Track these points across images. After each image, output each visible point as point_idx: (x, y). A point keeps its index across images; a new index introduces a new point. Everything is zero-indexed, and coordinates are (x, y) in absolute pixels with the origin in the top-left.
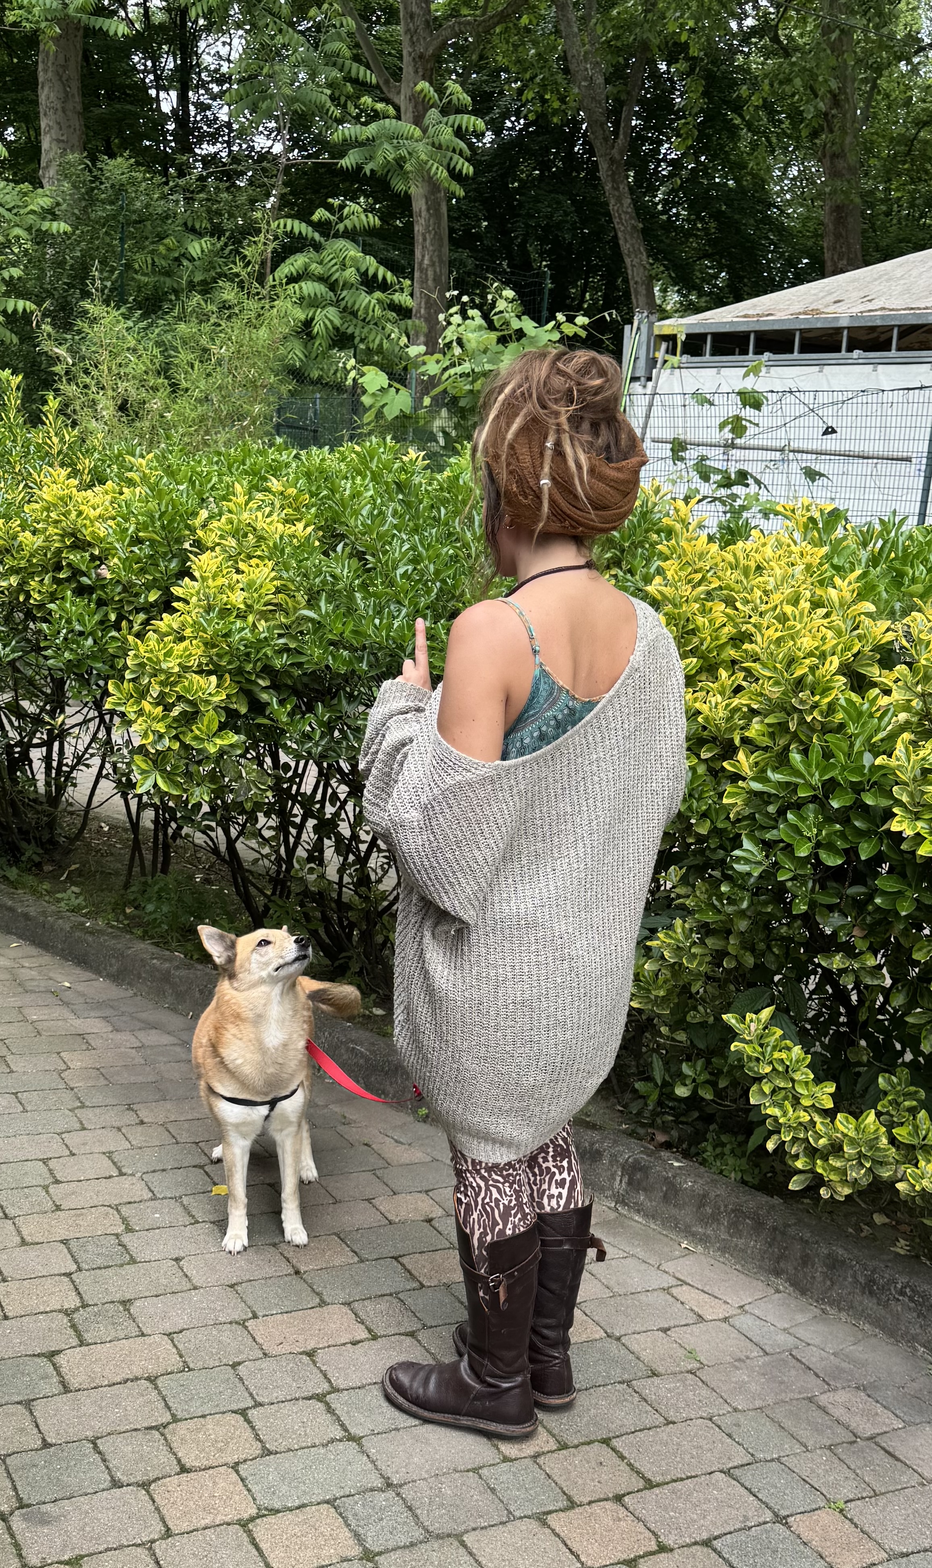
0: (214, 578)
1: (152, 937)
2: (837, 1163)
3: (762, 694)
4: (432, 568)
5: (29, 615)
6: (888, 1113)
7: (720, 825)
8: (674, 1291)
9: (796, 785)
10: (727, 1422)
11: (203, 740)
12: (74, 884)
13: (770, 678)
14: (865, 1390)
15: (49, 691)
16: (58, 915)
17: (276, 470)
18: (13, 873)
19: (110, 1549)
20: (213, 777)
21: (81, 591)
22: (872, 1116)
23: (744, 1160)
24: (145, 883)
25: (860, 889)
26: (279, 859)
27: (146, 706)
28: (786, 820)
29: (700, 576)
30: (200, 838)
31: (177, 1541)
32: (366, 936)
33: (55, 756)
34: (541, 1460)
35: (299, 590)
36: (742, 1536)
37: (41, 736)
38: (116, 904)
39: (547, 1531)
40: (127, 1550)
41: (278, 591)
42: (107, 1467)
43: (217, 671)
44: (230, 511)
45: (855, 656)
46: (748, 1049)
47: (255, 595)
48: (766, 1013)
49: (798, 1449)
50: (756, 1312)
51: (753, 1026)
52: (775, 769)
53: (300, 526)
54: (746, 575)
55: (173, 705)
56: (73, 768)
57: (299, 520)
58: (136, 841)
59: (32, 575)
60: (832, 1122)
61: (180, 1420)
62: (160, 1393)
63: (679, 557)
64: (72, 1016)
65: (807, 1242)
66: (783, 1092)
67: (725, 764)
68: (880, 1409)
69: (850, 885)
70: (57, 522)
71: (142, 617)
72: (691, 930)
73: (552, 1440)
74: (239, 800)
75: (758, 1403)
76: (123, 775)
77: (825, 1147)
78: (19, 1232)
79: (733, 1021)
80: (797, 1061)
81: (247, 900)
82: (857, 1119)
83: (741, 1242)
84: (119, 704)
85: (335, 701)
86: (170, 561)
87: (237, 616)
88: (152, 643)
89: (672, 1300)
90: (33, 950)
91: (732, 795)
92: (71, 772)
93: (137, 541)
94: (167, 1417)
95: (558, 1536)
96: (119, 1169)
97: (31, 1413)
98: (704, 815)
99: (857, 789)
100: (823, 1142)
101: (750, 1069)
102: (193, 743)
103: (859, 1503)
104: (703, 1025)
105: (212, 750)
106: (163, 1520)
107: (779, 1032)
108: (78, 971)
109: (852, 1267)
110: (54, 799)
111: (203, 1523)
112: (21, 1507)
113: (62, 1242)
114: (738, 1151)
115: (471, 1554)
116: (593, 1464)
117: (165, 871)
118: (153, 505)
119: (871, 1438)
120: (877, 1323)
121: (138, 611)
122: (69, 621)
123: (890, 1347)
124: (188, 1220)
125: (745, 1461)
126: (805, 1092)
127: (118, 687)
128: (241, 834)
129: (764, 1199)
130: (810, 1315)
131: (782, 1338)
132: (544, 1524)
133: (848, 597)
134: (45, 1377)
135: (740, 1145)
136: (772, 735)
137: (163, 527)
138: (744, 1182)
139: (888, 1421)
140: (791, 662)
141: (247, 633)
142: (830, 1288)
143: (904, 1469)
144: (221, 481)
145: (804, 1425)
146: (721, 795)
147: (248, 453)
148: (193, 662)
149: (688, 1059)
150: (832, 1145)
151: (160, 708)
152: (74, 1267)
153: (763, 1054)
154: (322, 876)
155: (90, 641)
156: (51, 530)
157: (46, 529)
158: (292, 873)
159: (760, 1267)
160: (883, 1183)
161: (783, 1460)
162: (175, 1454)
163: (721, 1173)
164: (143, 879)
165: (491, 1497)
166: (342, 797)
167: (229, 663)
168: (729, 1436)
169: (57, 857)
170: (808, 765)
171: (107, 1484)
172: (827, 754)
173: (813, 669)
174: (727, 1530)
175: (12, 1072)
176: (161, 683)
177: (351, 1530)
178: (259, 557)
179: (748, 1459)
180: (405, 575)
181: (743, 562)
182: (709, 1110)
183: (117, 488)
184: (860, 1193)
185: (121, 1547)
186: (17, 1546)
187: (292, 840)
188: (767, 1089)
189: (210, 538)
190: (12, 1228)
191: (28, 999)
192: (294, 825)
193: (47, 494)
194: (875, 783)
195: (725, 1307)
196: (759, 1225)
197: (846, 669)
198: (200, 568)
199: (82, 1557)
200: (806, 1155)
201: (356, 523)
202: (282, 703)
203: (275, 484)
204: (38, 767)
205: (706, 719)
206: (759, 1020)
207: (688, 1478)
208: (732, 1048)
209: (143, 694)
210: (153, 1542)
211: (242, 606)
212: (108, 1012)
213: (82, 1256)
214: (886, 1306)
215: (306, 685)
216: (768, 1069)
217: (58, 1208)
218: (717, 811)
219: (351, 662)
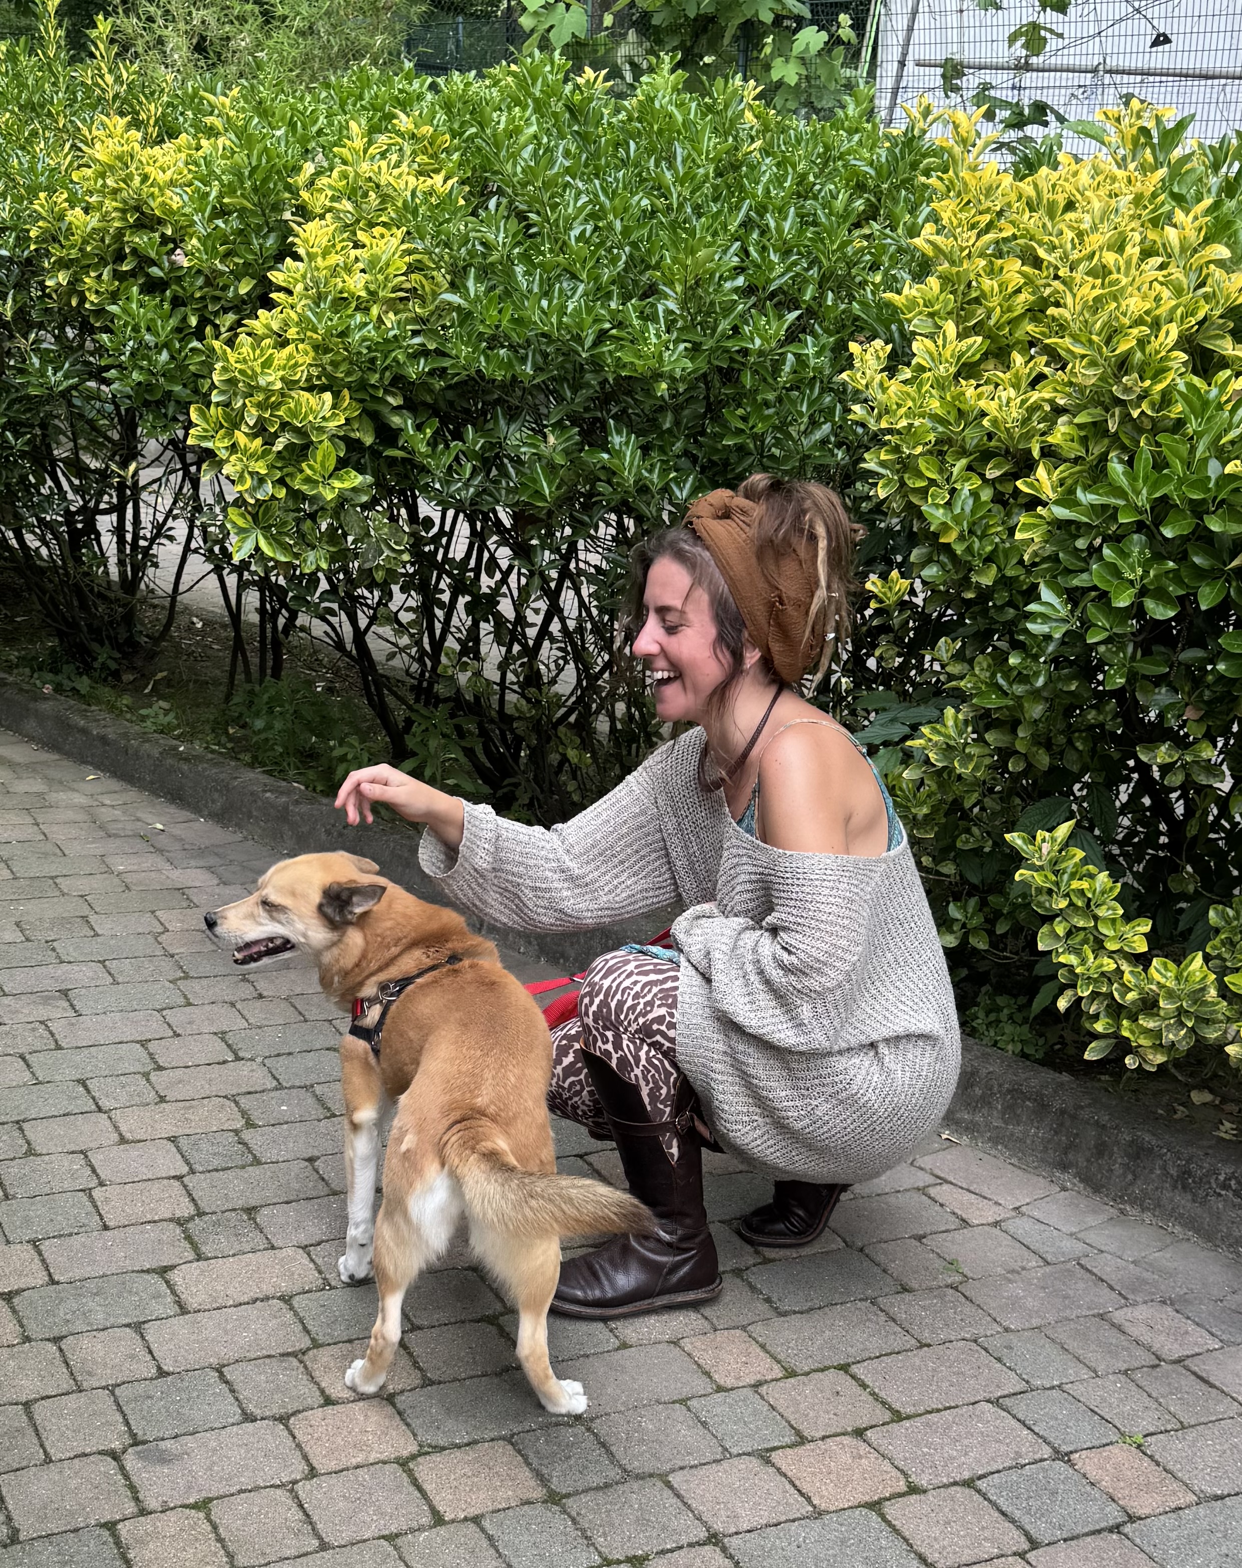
0: (325, 254)
1: (262, 764)
2: (1151, 1024)
3: (1071, 384)
4: (618, 225)
5: (86, 328)
6: (1219, 957)
7: (1010, 573)
8: (932, 1191)
9: (1116, 509)
10: (995, 1343)
11: (316, 482)
12: (162, 697)
13: (1083, 357)
14: (1172, 1304)
15: (116, 437)
16: (144, 737)
17: (405, 104)
18: (84, 684)
19: (244, 1491)
20: (334, 536)
21: (153, 287)
22: (1198, 960)
23: (1026, 1028)
24: (251, 692)
25: (1198, 653)
26: (422, 652)
27: (241, 438)
28: (1101, 558)
29: (987, 218)
30: (319, 628)
31: (325, 1483)
32: (537, 755)
33: (129, 527)
34: (763, 1390)
35: (439, 268)
36: (1014, 1476)
37: (110, 498)
38: (216, 722)
39: (771, 1470)
40: (264, 1492)
41: (412, 268)
42: (237, 1399)
43: (332, 386)
44: (345, 162)
45: (1201, 323)
46: (1039, 879)
47: (380, 277)
48: (1064, 830)
49: (1085, 1374)
50: (1036, 1214)
51: (1046, 848)
52: (1086, 488)
53: (438, 179)
54: (1051, 215)
55: (276, 436)
56: (152, 541)
57: (437, 171)
58: (238, 638)
59: (86, 269)
60: (1146, 970)
61: (322, 1346)
62: (296, 1314)
63: (959, 194)
64: (167, 866)
65: (1104, 1127)
66: (1082, 935)
67: (1019, 484)
68: (1191, 1327)
69: (1183, 650)
70: (115, 191)
71: (230, 318)
72: (966, 722)
73: (776, 1367)
74: (367, 566)
75: (1035, 1322)
76: (216, 542)
77: (1133, 1002)
78: (116, 1128)
79: (1019, 842)
80: (1103, 893)
81: (382, 712)
82: (1178, 963)
83: (1018, 1130)
84: (205, 438)
85: (490, 425)
86: (265, 237)
87: (357, 309)
88: (246, 350)
89: (929, 1201)
90: (114, 784)
91: (1027, 527)
92: (150, 547)
93: (222, 212)
94: (306, 1342)
95: (785, 1476)
96: (235, 1053)
97: (143, 1337)
98: (989, 559)
99: (1198, 509)
100: (1131, 996)
101: (1040, 905)
102: (304, 488)
103: (1161, 1436)
104: (977, 852)
105: (329, 496)
106: (305, 1457)
107: (1080, 854)
108: (172, 810)
109: (1161, 1156)
110: (130, 584)
111: (354, 1462)
112: (136, 1444)
113: (169, 1139)
114: (1018, 1017)
115: (678, 1496)
116: (828, 1394)
117: (276, 674)
118: (240, 157)
119: (1178, 1361)
120: (1191, 1223)
121: (226, 311)
122: (136, 329)
123: (1205, 1253)
124: (321, 1113)
125: (1018, 1389)
126: (1111, 933)
127: (202, 414)
128: (373, 620)
129: (1049, 1075)
130: (1104, 1217)
131: (1070, 1246)
132: (768, 1462)
133: (1194, 238)
134: (157, 1296)
135: (1020, 1009)
136: (1084, 441)
137: (255, 190)
138: (1024, 1056)
139: (1199, 1339)
140: (1112, 334)
141: (370, 331)
142: (1131, 1184)
143: (1221, 1396)
144: (331, 124)
145: (1093, 1347)
146: (1011, 531)
147: (365, 82)
148: (300, 375)
149: (957, 898)
150: (1143, 1000)
151: (259, 441)
152: (185, 1169)
153: (1057, 884)
154: (478, 674)
155: (164, 356)
156: (109, 204)
157: (101, 204)
158: (440, 670)
159: (1042, 1160)
160: (1207, 1047)
161: (1066, 1387)
162: (318, 1384)
163: (995, 1044)
164: (248, 687)
165: (702, 1431)
166: (504, 564)
167: (348, 373)
168: (999, 1360)
169: (139, 663)
170: (1132, 477)
171: (238, 1418)
172: (1160, 464)
173: (1142, 343)
174: (994, 1469)
175: (97, 935)
176: (259, 406)
177: (532, 1470)
178: (385, 225)
179: (1022, 1386)
180: (581, 237)
181: (1046, 196)
182: (983, 967)
183: (194, 143)
184: (1176, 1063)
185: (257, 1488)
186: (132, 1488)
187: (438, 627)
188: (1060, 930)
189: (318, 201)
190: (108, 1123)
191: (112, 845)
192: (441, 604)
193: (101, 153)
194: (1223, 501)
195: (996, 1209)
196: (1042, 1107)
197: (1186, 342)
198: (306, 241)
199: (211, 1500)
200: (1109, 1015)
201: (516, 170)
202: (419, 428)
203: (404, 122)
204: (108, 542)
205: (995, 422)
206: (1053, 840)
207: (946, 1409)
208: (1017, 877)
209: (235, 421)
210: (295, 1482)
211: (363, 294)
212: (212, 861)
213: (195, 1157)
214: (1204, 1202)
215: (451, 404)
216: (1063, 904)
217: (162, 1099)
218: (1006, 553)
219: (510, 365)
